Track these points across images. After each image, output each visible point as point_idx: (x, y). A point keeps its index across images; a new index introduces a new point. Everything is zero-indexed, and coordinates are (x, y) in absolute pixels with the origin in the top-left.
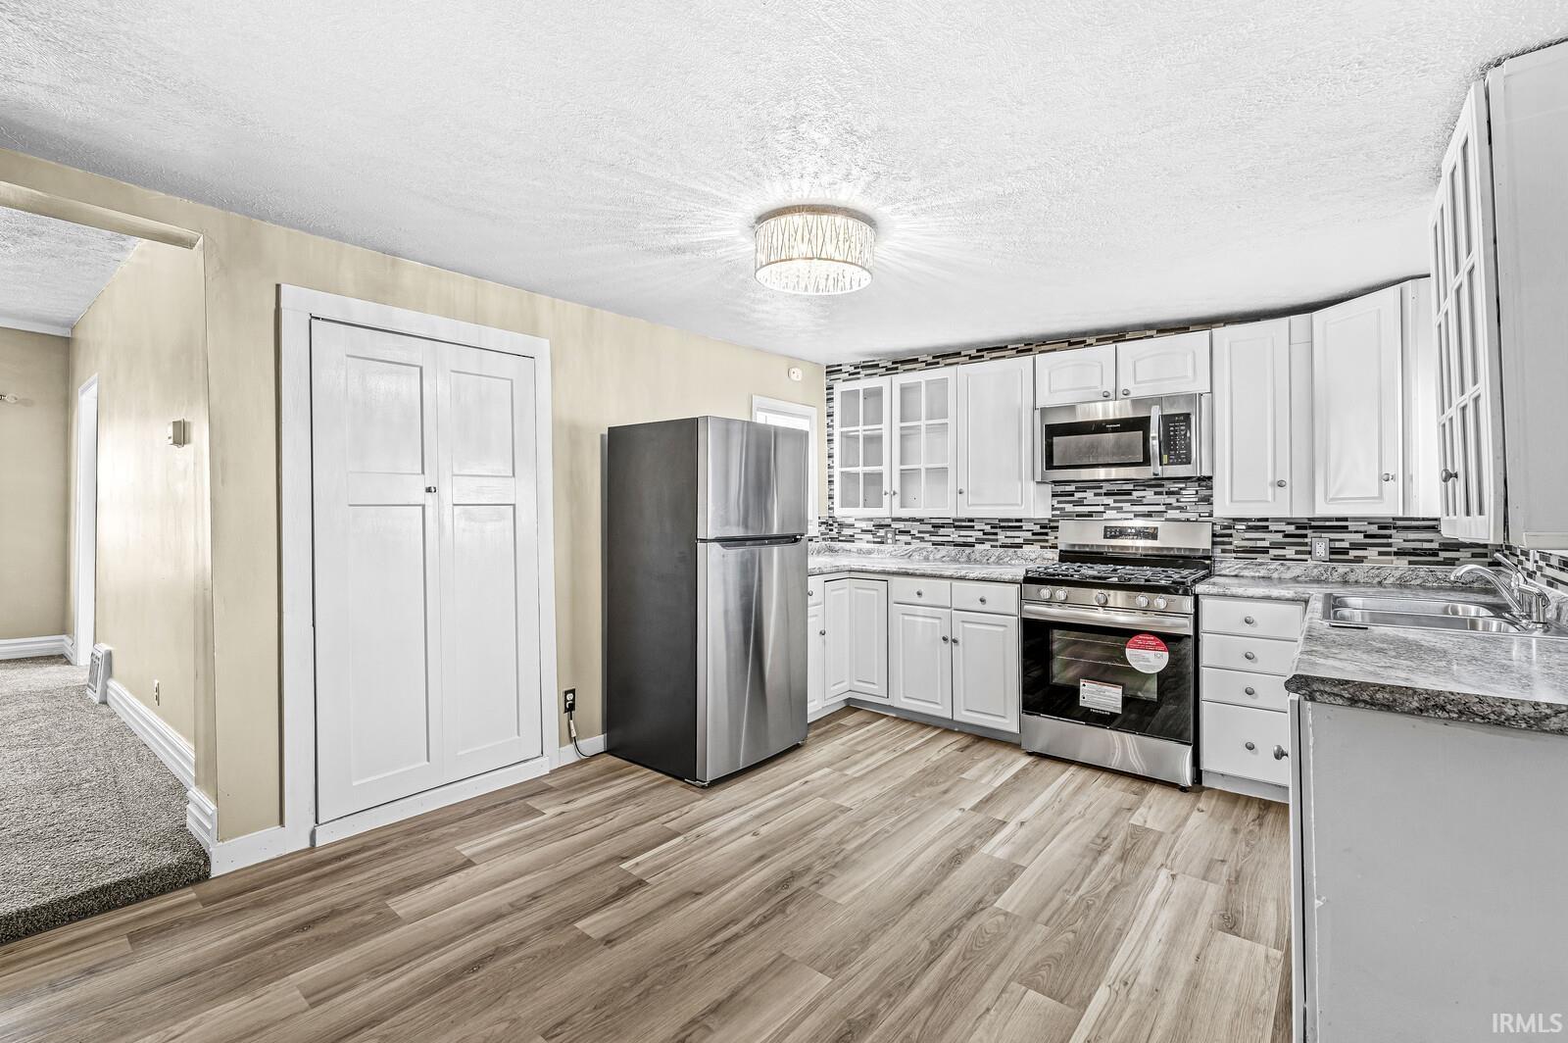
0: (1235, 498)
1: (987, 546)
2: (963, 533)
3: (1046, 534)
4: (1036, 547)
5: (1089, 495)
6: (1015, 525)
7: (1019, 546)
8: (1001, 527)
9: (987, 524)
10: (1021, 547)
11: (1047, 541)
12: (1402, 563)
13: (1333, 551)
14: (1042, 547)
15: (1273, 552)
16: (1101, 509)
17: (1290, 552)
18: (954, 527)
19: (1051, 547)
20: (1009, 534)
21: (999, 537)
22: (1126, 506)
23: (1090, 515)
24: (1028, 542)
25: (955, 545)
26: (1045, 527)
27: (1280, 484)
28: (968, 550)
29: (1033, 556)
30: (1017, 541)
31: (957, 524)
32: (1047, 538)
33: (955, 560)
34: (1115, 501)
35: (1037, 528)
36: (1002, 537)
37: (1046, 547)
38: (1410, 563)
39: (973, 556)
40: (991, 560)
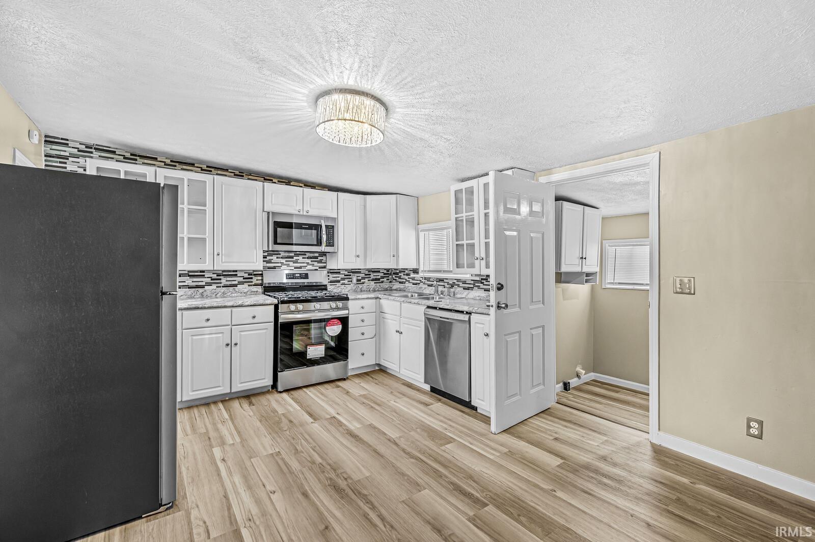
0: (345, 261)
1: (214, 287)
2: (195, 280)
3: (252, 278)
4: (246, 285)
5: (274, 258)
6: (233, 273)
7: (235, 286)
8: (223, 275)
9: (213, 274)
10: (237, 286)
11: (252, 282)
12: (372, 283)
13: (358, 280)
14: (249, 285)
15: (342, 282)
16: (280, 265)
17: (346, 282)
18: (189, 276)
19: (254, 285)
20: (228, 279)
21: (222, 281)
22: (291, 264)
23: (274, 268)
24: (241, 283)
25: (189, 288)
26: (252, 275)
27: (358, 256)
28: (201, 290)
29: (246, 290)
30: (234, 283)
31: (190, 274)
32: (252, 280)
33: (191, 297)
34: (286, 261)
35: (246, 275)
36: (224, 281)
37: (251, 285)
38: (375, 283)
39: (205, 294)
40: (219, 295)
